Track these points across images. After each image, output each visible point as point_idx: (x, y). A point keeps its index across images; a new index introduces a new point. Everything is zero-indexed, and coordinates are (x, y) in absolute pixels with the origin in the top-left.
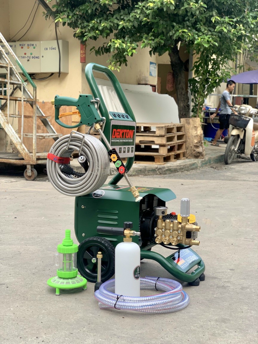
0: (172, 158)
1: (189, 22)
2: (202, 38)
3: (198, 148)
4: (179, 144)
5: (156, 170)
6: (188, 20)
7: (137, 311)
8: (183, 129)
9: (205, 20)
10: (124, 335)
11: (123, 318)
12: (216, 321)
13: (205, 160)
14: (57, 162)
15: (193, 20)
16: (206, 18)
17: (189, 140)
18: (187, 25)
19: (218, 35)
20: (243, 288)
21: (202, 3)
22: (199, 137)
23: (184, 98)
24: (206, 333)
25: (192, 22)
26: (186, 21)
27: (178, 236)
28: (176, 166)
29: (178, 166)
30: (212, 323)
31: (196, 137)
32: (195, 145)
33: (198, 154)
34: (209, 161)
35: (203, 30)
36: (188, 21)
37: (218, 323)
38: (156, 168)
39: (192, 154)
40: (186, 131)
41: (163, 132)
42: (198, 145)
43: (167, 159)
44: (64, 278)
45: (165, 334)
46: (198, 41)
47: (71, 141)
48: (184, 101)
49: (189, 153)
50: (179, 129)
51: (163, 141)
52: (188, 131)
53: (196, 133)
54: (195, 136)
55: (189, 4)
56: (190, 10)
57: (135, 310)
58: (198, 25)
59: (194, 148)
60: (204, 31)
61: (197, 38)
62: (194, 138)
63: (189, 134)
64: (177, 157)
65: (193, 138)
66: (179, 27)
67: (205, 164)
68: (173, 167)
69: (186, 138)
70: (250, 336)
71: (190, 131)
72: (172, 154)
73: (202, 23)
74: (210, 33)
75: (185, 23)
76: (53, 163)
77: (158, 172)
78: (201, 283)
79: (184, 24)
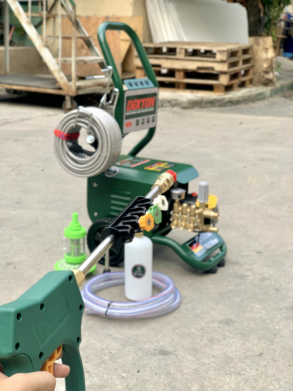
0: (235, 87)
3: (268, 74)
4: (246, 69)
5: (215, 102)
8: (250, 51)
10: (119, 336)
12: (220, 322)
13: (276, 89)
14: (64, 140)
17: (257, 64)
20: (263, 279)
22: (269, 61)
24: (205, 338)
27: (195, 222)
29: (241, 97)
30: (216, 325)
31: (266, 60)
32: (264, 70)
33: (268, 82)
34: (282, 89)
37: (221, 325)
39: (260, 80)
40: (254, 54)
41: (224, 57)
42: (268, 70)
43: (228, 88)
45: (162, 337)
47: (79, 117)
49: (257, 80)
50: (245, 51)
51: (224, 67)
52: (256, 53)
53: (267, 56)
59: (263, 74)
63: (258, 57)
64: (242, 85)
65: (262, 62)
67: (274, 93)
69: (254, 62)
70: (250, 344)
71: (260, 53)
72: (236, 82)
76: (61, 140)
77: (217, 104)
78: (220, 270)
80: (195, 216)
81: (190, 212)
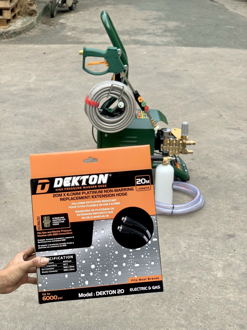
3: (32, 6)
5: (3, 34)
11: (179, 220)
27: (179, 149)
32: (29, 3)
38: (3, 32)
39: (26, 12)
42: (32, 3)
49: (23, 11)
51: (7, 5)
59: (28, 6)
77: (4, 36)
80: (179, 145)
81: (176, 143)
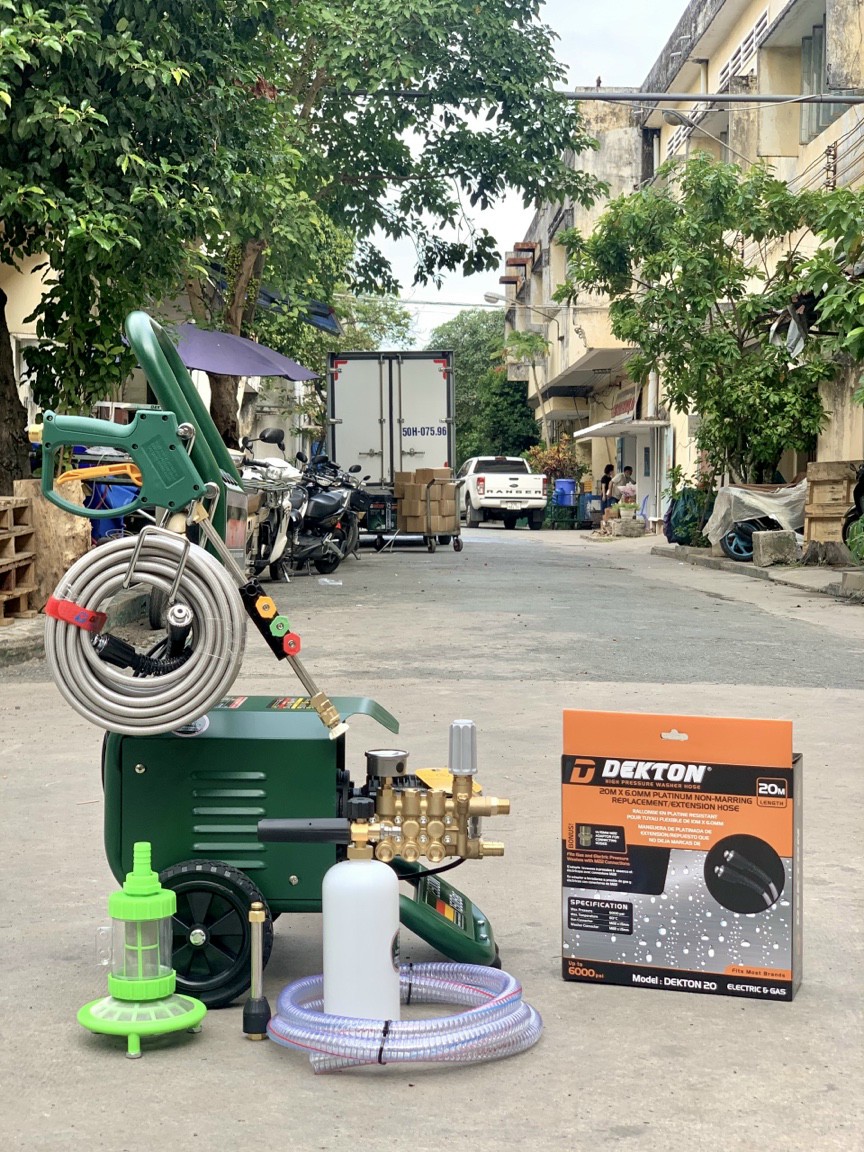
1: (42, 166)
2: (89, 221)
4: (21, 564)
6: (39, 159)
7: (437, 1061)
8: (28, 516)
9: (93, 164)
11: (411, 1086)
14: (86, 629)
15: (56, 159)
16: (98, 156)
17: (45, 552)
18: (36, 175)
19: (135, 214)
21: (91, 110)
22: (79, 541)
23: (11, 411)
25: (52, 165)
26: (33, 160)
27: (445, 833)
28: (21, 640)
29: (28, 639)
31: (71, 540)
35: (90, 195)
36: (40, 164)
40: (36, 523)
44: (143, 1002)
46: (78, 228)
47: (142, 557)
48: (14, 421)
50: (19, 515)
52: (43, 520)
53: (71, 529)
54: (67, 540)
55: (52, 109)
56: (53, 129)
57: (430, 1060)
58: (74, 177)
60: (94, 199)
61: (74, 218)
62: (64, 545)
63: (46, 532)
64: (11, 609)
65: (60, 546)
66: (13, 178)
68: (14, 641)
69: (37, 545)
71: (52, 522)
73: (85, 173)
74: (110, 206)
75: (30, 168)
76: (72, 630)
79: (25, 171)
80: (441, 817)
81: (429, 809)
